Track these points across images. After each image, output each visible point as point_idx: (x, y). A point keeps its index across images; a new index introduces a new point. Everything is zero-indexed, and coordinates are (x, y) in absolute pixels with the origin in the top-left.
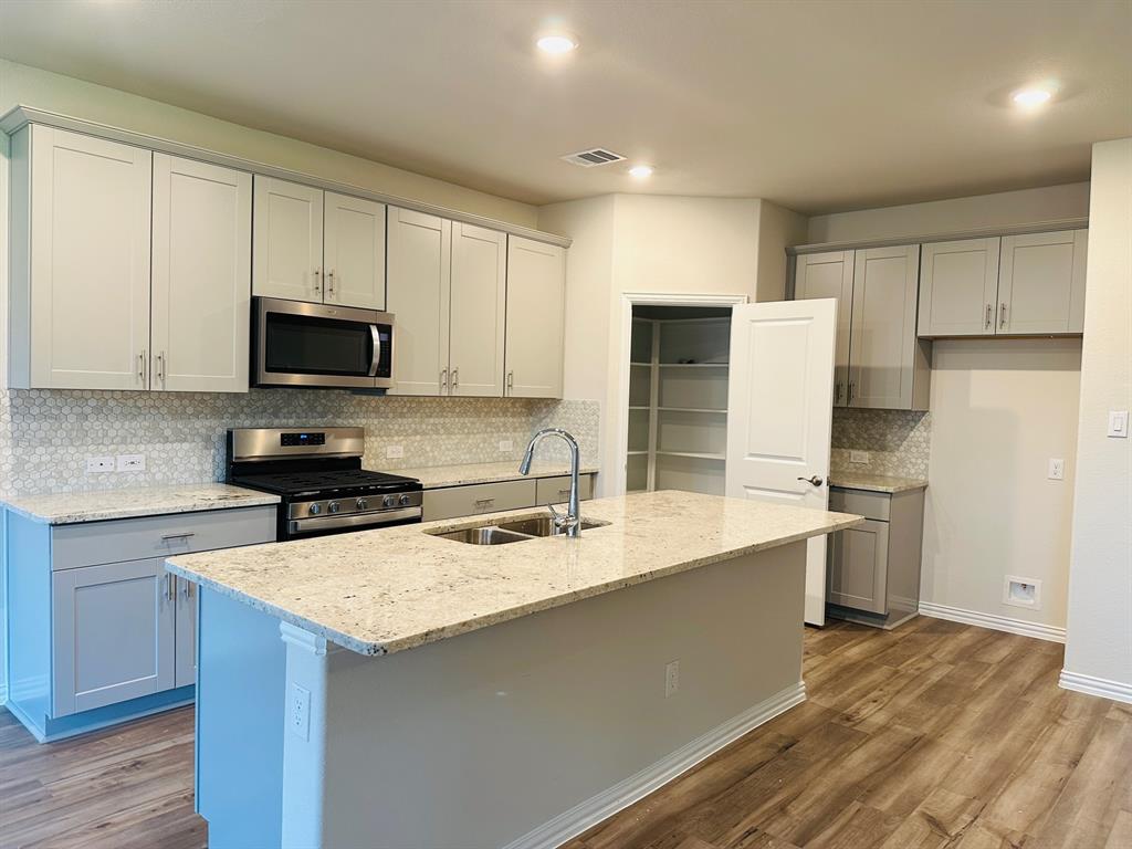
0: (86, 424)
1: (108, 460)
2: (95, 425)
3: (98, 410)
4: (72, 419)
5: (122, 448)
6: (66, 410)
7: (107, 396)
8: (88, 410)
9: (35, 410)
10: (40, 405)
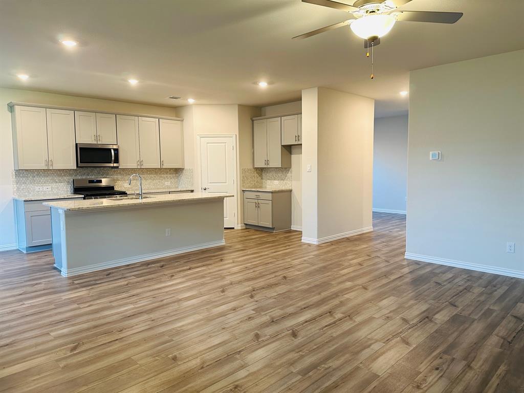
0: (34, 179)
1: (41, 188)
2: (37, 178)
3: (38, 175)
4: (31, 177)
5: (45, 185)
6: (29, 175)
7: (40, 171)
8: (35, 175)
9: (21, 175)
10: (23, 174)
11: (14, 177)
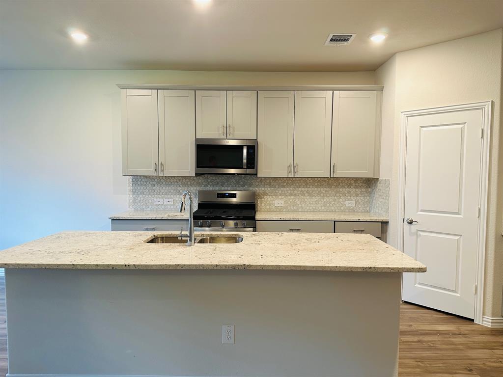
1: (161, 200)
2: (157, 188)
3: (158, 183)
4: (150, 186)
5: (166, 196)
6: (148, 183)
8: (155, 183)
9: (139, 183)
10: (140, 181)
11: (131, 185)
